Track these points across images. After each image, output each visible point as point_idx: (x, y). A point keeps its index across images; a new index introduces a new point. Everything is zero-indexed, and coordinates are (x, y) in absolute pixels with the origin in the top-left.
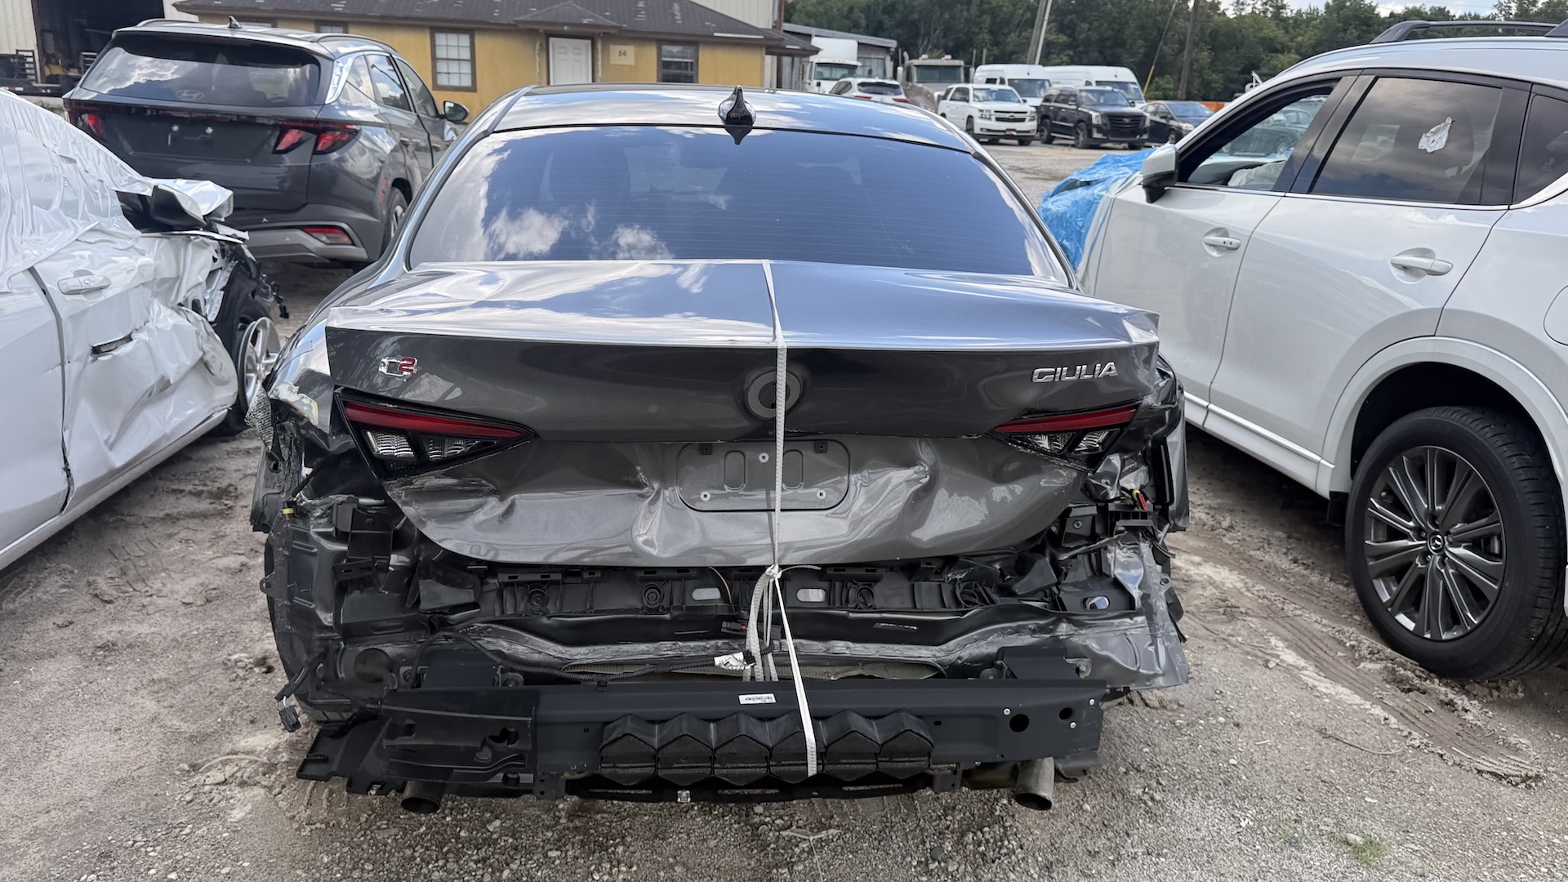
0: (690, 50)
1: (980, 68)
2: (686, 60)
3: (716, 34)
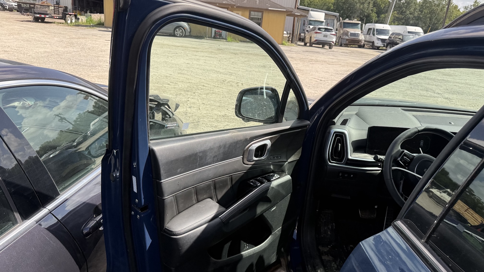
0: (260, 14)
1: (367, 24)
2: (258, 17)
3: (269, 9)
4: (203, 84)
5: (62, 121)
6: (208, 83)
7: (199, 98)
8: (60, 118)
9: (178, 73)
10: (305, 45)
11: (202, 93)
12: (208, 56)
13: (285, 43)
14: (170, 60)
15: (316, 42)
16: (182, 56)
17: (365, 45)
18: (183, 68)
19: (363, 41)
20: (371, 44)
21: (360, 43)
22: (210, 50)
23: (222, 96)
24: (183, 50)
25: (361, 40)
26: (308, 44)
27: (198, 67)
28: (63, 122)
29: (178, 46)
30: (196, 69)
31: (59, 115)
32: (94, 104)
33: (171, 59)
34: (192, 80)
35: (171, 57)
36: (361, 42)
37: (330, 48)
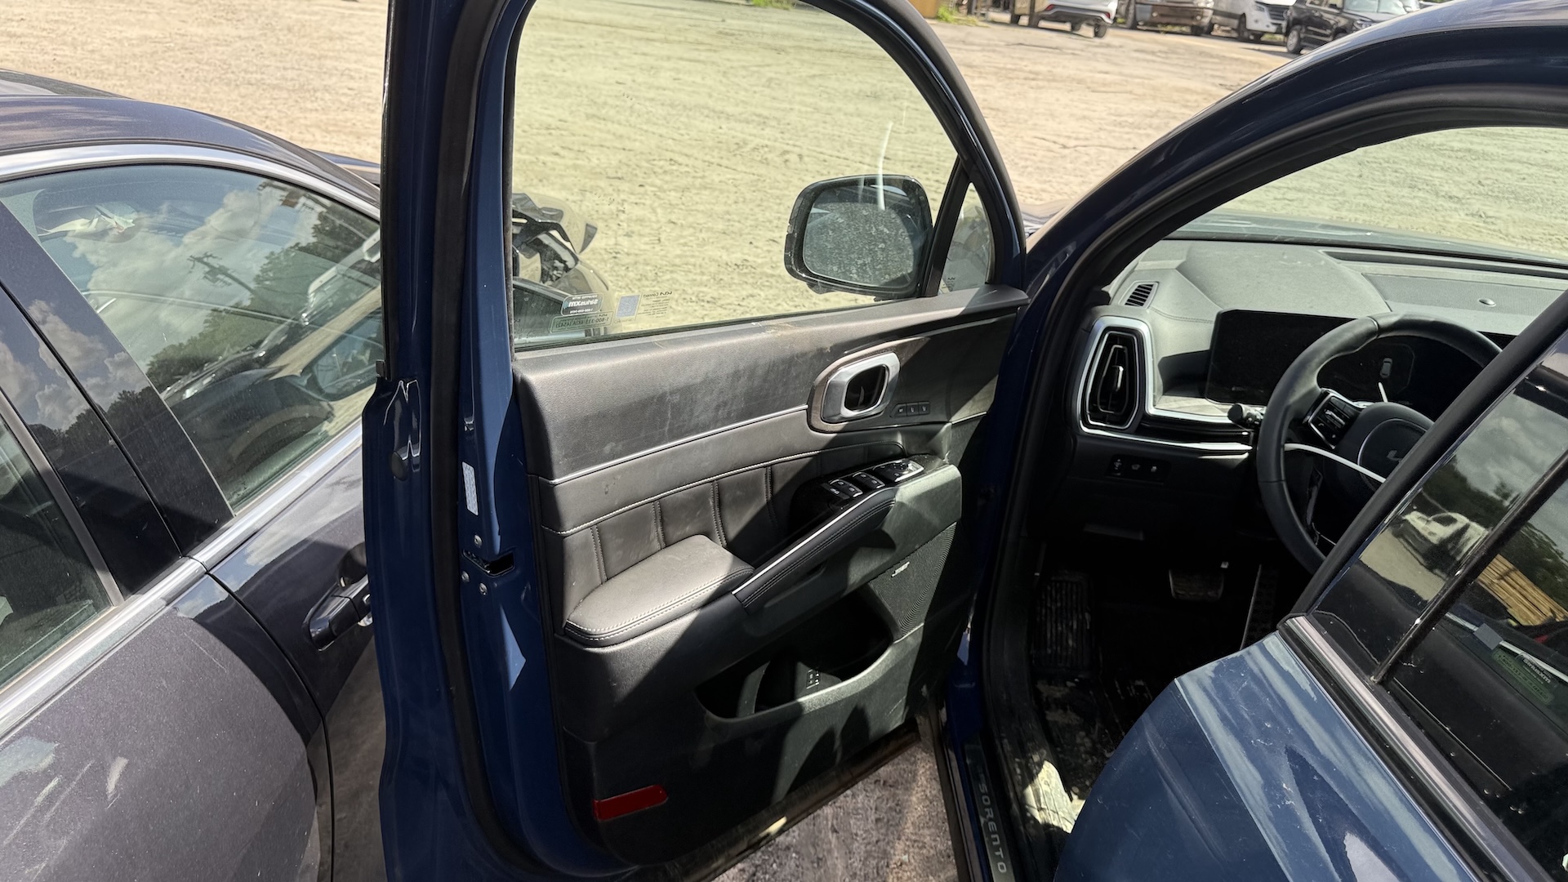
4: (669, 155)
5: (215, 280)
6: (685, 151)
7: (656, 204)
8: (207, 269)
9: (589, 117)
10: (1015, 20)
11: (666, 187)
12: (686, 55)
13: (946, 14)
14: (557, 71)
15: (1050, 13)
16: (597, 55)
17: (1216, 26)
18: (602, 99)
19: (1211, 12)
20: (1235, 23)
21: (1199, 18)
22: (692, 36)
23: (733, 197)
24: (601, 36)
25: (1203, 8)
26: (1024, 20)
27: (651, 94)
28: (219, 284)
29: (586, 23)
30: (647, 103)
31: (205, 260)
32: (318, 222)
33: (563, 65)
34: (635, 140)
35: (562, 59)
36: (1202, 17)
37: (1097, 35)
